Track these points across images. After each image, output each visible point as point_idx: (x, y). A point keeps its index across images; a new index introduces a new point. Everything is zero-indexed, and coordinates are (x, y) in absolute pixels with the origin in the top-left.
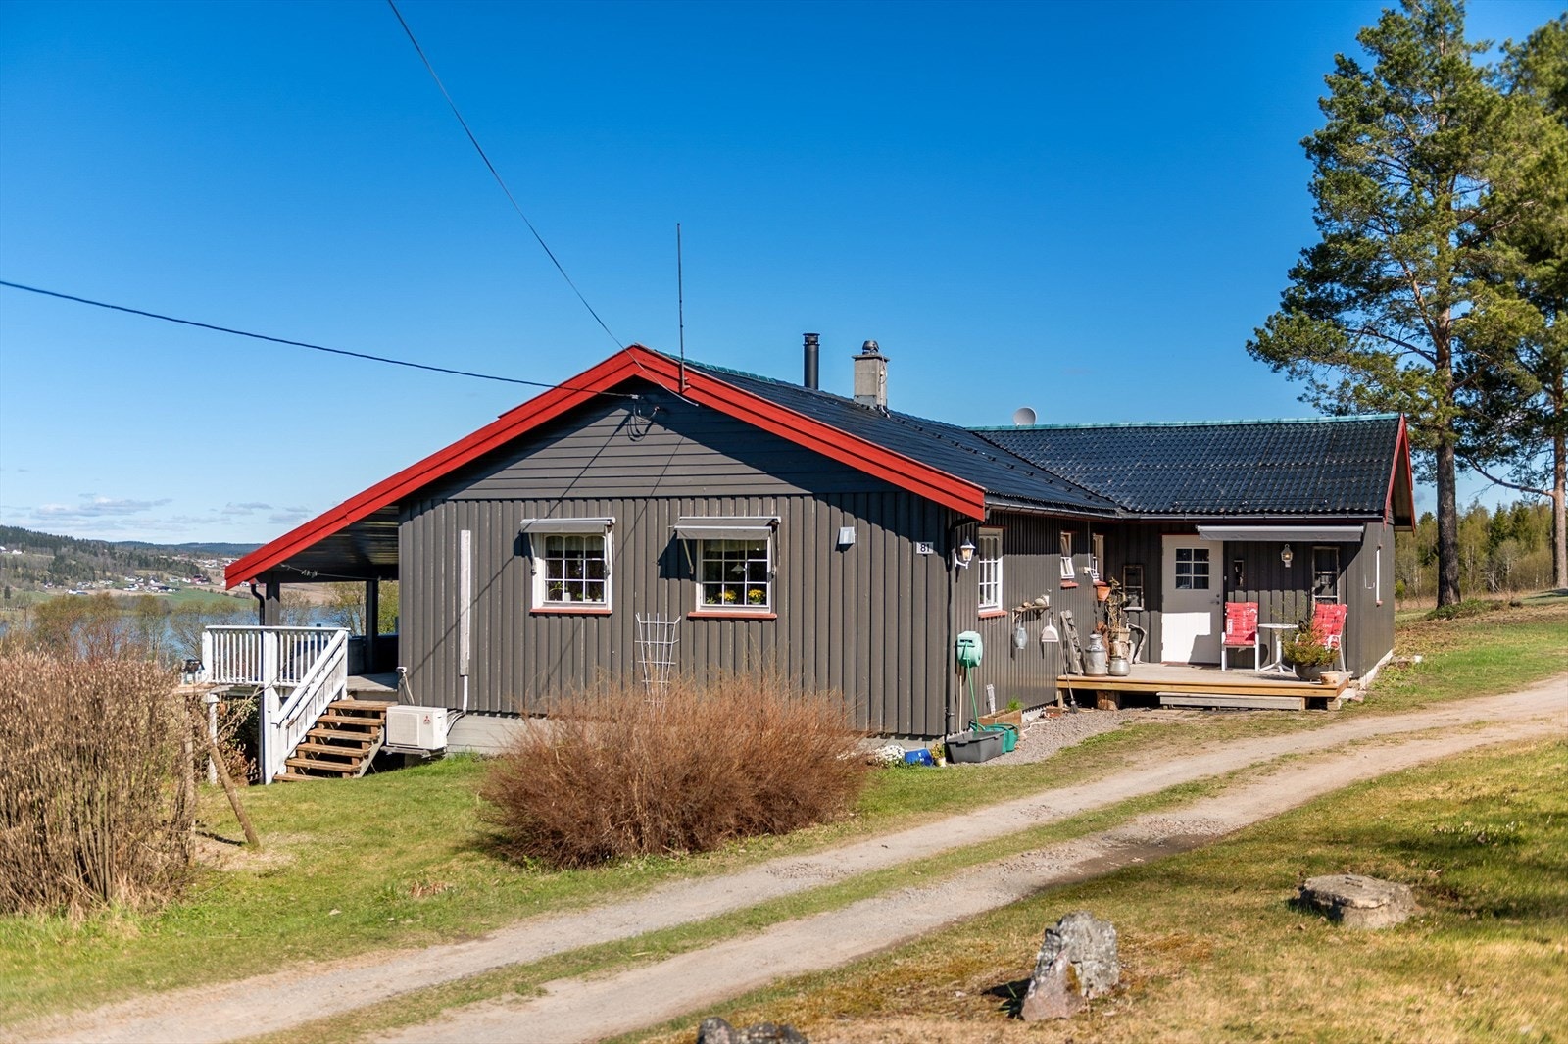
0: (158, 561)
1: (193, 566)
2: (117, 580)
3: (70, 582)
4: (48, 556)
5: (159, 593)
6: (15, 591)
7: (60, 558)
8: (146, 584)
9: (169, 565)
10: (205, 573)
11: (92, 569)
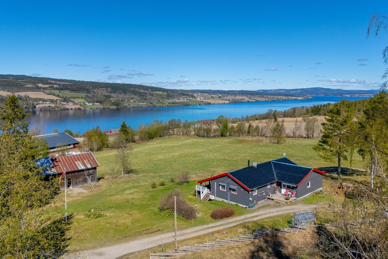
0: (186, 94)
1: (193, 95)
2: (179, 98)
3: (170, 99)
4: (165, 93)
5: (187, 101)
6: (161, 100)
7: (168, 94)
8: (184, 99)
9: (188, 95)
10: (195, 97)
11: (174, 96)
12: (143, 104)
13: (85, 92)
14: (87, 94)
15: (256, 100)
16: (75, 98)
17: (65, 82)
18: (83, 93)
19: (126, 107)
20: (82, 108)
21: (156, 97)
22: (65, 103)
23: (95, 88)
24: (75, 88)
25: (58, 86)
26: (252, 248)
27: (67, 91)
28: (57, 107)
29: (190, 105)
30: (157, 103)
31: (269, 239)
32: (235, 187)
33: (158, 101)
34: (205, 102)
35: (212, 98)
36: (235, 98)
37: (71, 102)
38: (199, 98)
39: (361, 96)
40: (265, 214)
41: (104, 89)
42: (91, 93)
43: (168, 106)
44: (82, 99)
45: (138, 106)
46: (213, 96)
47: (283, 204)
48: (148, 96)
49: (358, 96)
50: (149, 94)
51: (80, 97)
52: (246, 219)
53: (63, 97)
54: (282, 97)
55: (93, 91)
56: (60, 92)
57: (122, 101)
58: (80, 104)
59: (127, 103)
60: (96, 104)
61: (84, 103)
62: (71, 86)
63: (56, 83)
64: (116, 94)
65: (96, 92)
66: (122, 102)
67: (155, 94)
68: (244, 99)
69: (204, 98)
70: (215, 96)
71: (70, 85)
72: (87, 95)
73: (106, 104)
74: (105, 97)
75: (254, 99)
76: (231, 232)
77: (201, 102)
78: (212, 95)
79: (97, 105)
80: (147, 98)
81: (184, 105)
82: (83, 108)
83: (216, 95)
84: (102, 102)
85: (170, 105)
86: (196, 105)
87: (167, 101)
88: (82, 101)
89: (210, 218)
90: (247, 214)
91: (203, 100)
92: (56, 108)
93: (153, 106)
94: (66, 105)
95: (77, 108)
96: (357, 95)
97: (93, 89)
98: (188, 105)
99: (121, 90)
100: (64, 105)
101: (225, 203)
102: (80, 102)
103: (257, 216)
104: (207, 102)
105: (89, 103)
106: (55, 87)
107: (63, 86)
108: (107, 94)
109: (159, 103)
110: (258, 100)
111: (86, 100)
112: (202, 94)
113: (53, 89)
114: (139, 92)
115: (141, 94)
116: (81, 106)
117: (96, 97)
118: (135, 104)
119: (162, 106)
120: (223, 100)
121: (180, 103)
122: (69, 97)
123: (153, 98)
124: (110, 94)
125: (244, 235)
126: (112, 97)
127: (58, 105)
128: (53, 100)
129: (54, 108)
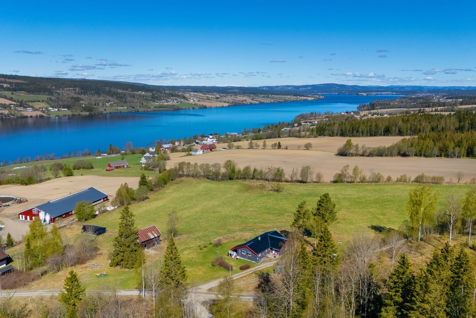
0: (176, 95)
1: (183, 95)
2: (167, 100)
3: (156, 101)
4: (149, 94)
5: (177, 104)
6: (144, 103)
7: (153, 95)
8: (174, 101)
9: (178, 96)
10: (187, 98)
11: (161, 97)
12: (123, 109)
13: (47, 93)
14: (50, 96)
15: (260, 101)
16: (34, 102)
17: (18, 79)
18: (44, 95)
19: (101, 113)
20: (44, 115)
21: (137, 98)
22: (21, 109)
23: (60, 87)
24: (33, 88)
25: (9, 86)
26: (259, 283)
27: (22, 92)
28: (12, 114)
29: (182, 109)
30: (140, 107)
31: (265, 279)
32: (250, 253)
33: (141, 104)
34: (200, 105)
35: (208, 99)
36: (235, 99)
37: (29, 108)
38: (191, 100)
39: (379, 94)
40: (264, 266)
41: (71, 88)
42: (55, 95)
43: (154, 110)
44: (44, 103)
45: (116, 111)
46: (209, 96)
47: (273, 260)
48: (129, 98)
49: (375, 95)
50: (129, 95)
51: (41, 100)
52: (255, 269)
53: (18, 100)
54: (289, 97)
55: (57, 92)
56: (13, 94)
57: (95, 105)
58: (42, 110)
59: (102, 108)
60: (62, 109)
61: (47, 108)
62: (27, 85)
63: (6, 81)
64: (86, 96)
65: (61, 94)
66: (96, 107)
67: (137, 95)
68: (246, 100)
69: (199, 100)
70: (211, 96)
71: (25, 83)
72: (49, 98)
73: (76, 110)
74: (73, 100)
75: (258, 100)
76: (250, 276)
77: (194, 104)
78: (207, 96)
79: (64, 110)
80: (127, 101)
81: (174, 110)
82: (46, 115)
83: (213, 95)
84: (70, 107)
85: (157, 109)
86: (189, 109)
87: (153, 104)
88: (44, 105)
89: (239, 270)
90: (256, 267)
91: (196, 102)
92: (10, 116)
93: (136, 112)
94: (23, 111)
95: (38, 115)
96: (374, 93)
97: (56, 89)
98: (179, 109)
99: (93, 90)
100: (21, 111)
101: (245, 260)
102: (41, 107)
103: (260, 268)
104: (203, 105)
105: (53, 108)
106: (5, 87)
107: (15, 86)
108: (76, 96)
109: (143, 107)
110: (262, 101)
111: (49, 104)
112: (195, 94)
113: (2, 89)
114: (116, 93)
115: (118, 96)
116: (43, 112)
117: (61, 100)
118: (112, 108)
119: (147, 111)
120: (221, 102)
121: (168, 107)
122: (26, 101)
123: (134, 101)
124: (80, 96)
125: (255, 278)
126: (83, 100)
127: (12, 112)
128: (5, 104)
129: (8, 115)
